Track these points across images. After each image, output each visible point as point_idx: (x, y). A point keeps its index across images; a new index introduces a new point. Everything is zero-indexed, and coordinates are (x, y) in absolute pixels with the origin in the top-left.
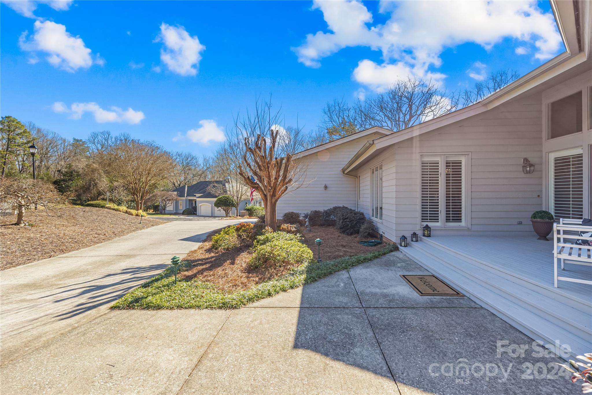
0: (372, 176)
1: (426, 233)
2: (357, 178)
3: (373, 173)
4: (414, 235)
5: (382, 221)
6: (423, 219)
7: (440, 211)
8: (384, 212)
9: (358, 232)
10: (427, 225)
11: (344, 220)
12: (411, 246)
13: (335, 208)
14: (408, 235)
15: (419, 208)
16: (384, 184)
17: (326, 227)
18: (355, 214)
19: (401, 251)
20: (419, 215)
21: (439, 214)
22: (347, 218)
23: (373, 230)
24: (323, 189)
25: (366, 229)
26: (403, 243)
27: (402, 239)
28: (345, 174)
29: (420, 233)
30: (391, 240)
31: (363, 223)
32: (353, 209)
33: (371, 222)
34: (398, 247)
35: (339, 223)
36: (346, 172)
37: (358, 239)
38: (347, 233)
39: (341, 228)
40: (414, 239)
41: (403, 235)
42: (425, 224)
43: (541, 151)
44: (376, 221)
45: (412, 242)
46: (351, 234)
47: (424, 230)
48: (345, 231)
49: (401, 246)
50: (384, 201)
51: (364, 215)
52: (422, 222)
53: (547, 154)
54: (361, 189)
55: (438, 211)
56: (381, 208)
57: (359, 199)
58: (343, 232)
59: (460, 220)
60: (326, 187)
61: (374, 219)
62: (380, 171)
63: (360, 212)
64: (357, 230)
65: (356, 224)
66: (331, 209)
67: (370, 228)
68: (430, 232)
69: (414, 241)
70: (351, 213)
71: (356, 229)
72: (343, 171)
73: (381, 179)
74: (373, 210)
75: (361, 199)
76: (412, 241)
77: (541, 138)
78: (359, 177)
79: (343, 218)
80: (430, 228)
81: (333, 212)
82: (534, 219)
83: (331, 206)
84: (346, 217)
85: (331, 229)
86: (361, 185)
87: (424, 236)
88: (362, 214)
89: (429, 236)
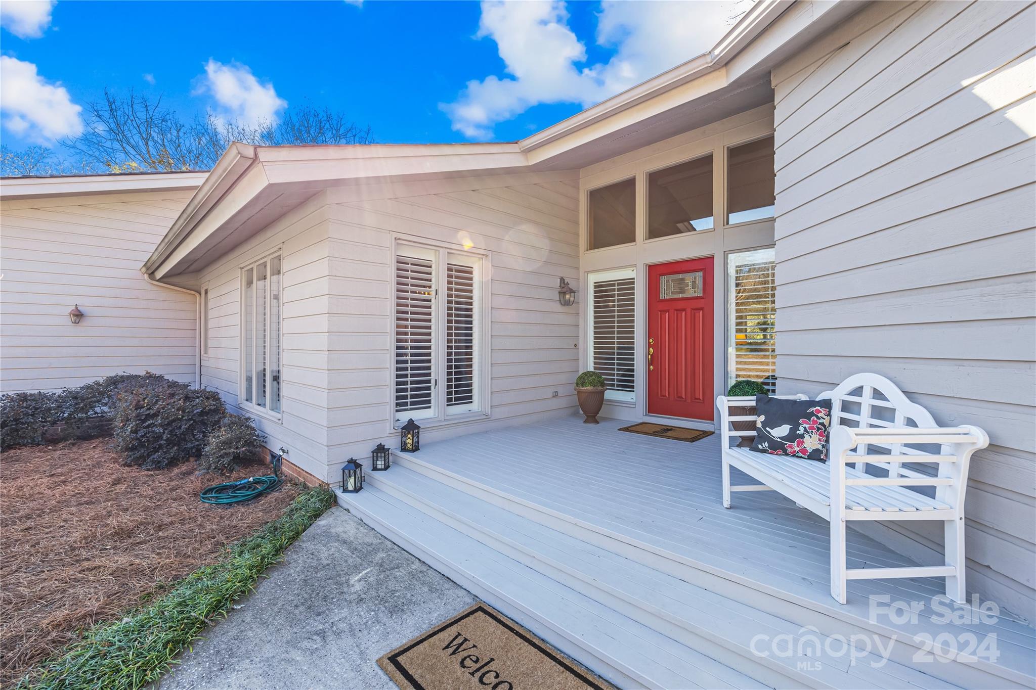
0: (246, 292)
1: (409, 441)
2: (197, 295)
3: (250, 283)
4: (381, 450)
5: (279, 416)
6: (401, 403)
7: (433, 382)
8: (285, 390)
9: (198, 454)
10: (411, 422)
11: (144, 421)
12: (371, 485)
13: (114, 382)
14: (362, 453)
15: (389, 377)
16: (286, 311)
17: (74, 444)
18: (187, 398)
19: (346, 507)
20: (389, 394)
21: (432, 388)
22: (155, 415)
23: (249, 443)
24: (68, 321)
25: (228, 443)
26: (352, 480)
27: (347, 471)
28: (158, 281)
29: (392, 443)
30: (311, 475)
31: (217, 425)
32: (181, 380)
33: (242, 422)
34: (336, 496)
35: (124, 432)
36: (159, 274)
37: (194, 482)
38: (153, 462)
39: (127, 449)
40: (379, 463)
41: (349, 458)
42: (405, 417)
43: (578, 268)
44: (259, 416)
45: (376, 474)
46: (173, 463)
47: (404, 435)
48: (149, 456)
49: (345, 490)
50: (286, 358)
51: (219, 399)
52: (397, 411)
53: (586, 274)
54: (211, 324)
55: (429, 382)
56: (276, 379)
57: (206, 352)
58: (139, 462)
59: (469, 399)
60: (78, 315)
61: (253, 409)
62: (271, 279)
63: (205, 390)
64: (192, 448)
65: (191, 429)
66: (97, 384)
67: (239, 439)
68: (418, 437)
69: (381, 470)
70: (172, 395)
71: (189, 445)
72: (151, 270)
73: (277, 298)
74: (249, 380)
75: (211, 352)
76: (375, 469)
77: (577, 246)
78: (206, 292)
79: (138, 416)
80: (418, 427)
81: (102, 394)
82: (583, 387)
83: (101, 375)
84: (152, 412)
85: (93, 452)
86: (211, 314)
87: (404, 449)
88: (215, 396)
89: (416, 448)
